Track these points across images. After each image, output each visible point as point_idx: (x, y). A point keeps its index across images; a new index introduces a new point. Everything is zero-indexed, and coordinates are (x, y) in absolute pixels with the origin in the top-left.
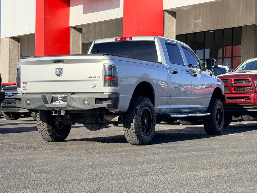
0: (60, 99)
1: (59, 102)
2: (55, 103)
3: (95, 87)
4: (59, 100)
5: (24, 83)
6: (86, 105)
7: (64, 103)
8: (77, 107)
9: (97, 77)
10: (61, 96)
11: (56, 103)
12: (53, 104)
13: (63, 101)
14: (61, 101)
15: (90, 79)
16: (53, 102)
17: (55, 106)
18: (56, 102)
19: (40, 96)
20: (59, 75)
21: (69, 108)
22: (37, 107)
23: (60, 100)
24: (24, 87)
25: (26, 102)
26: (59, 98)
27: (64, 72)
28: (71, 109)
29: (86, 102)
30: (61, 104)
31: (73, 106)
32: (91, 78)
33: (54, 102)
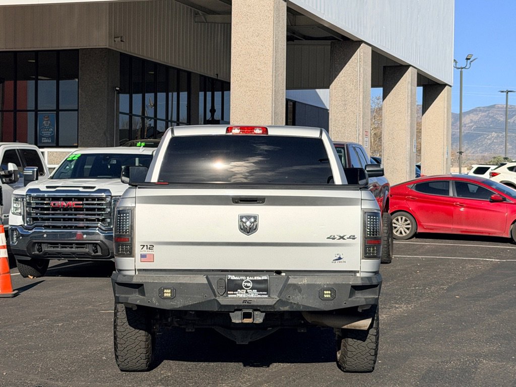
0: (249, 284)
1: (247, 292)
2: (236, 294)
3: (340, 258)
4: (247, 287)
5: (145, 247)
6: (327, 299)
7: (259, 294)
8: (303, 305)
9: (350, 238)
10: (251, 278)
11: (238, 295)
12: (229, 296)
13: (256, 291)
14: (252, 289)
15: (331, 241)
16: (229, 292)
17: (244, 304)
18: (237, 291)
19: (202, 280)
20: (248, 231)
21: (281, 308)
22: (192, 305)
23: (249, 287)
24: (143, 256)
25: (161, 292)
26: (246, 284)
27: (261, 223)
28: (286, 308)
29: (327, 294)
30: (252, 296)
31: (295, 304)
32: (334, 239)
33: (232, 292)
